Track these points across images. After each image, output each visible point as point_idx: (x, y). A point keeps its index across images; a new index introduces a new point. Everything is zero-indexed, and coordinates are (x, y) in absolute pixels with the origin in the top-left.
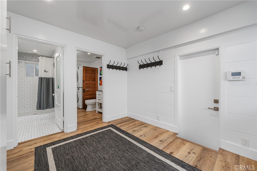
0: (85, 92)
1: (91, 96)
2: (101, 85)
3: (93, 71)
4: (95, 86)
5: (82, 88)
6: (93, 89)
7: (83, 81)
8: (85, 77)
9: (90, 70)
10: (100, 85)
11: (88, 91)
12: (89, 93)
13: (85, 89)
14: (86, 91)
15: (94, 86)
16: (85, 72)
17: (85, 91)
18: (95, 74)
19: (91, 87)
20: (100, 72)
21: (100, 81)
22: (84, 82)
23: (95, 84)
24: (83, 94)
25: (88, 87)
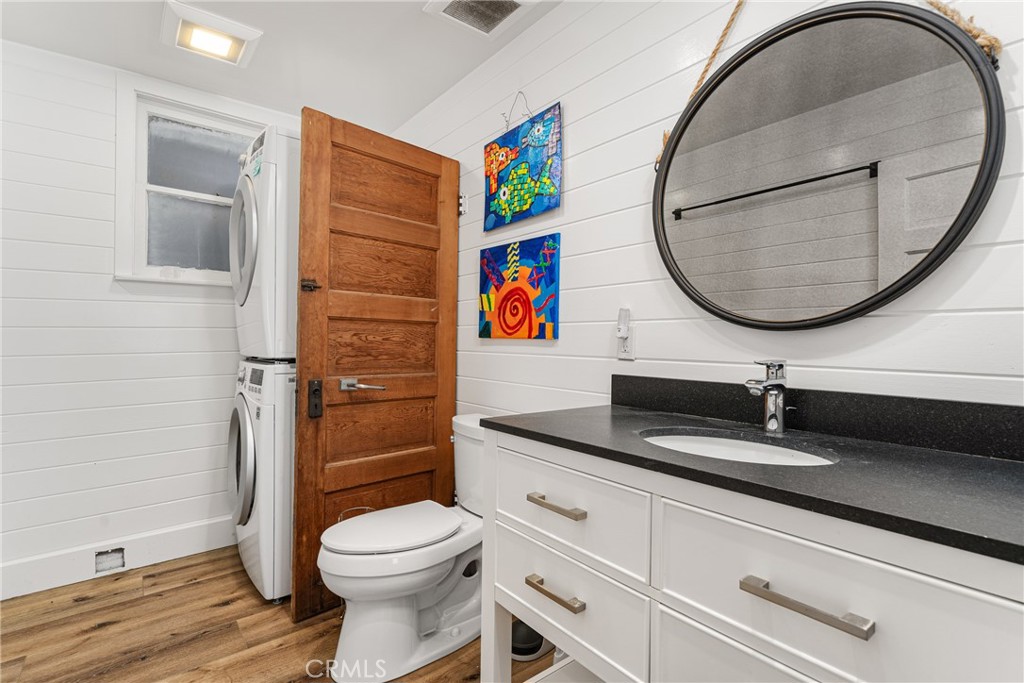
0: (328, 413)
1: (386, 449)
2: (495, 328)
3: (416, 183)
4: (432, 342)
5: (291, 361)
6: (417, 382)
7: (307, 287)
8: (321, 234)
9: (383, 167)
10: (485, 332)
11: (357, 399)
12: (368, 417)
13: (329, 380)
14: (338, 398)
15: (419, 349)
16: (325, 177)
17: (326, 400)
18: (434, 221)
19: (392, 356)
20: (490, 197)
21: (483, 289)
22: (317, 300)
23: (435, 324)
24: (300, 438)
25: (363, 357)
